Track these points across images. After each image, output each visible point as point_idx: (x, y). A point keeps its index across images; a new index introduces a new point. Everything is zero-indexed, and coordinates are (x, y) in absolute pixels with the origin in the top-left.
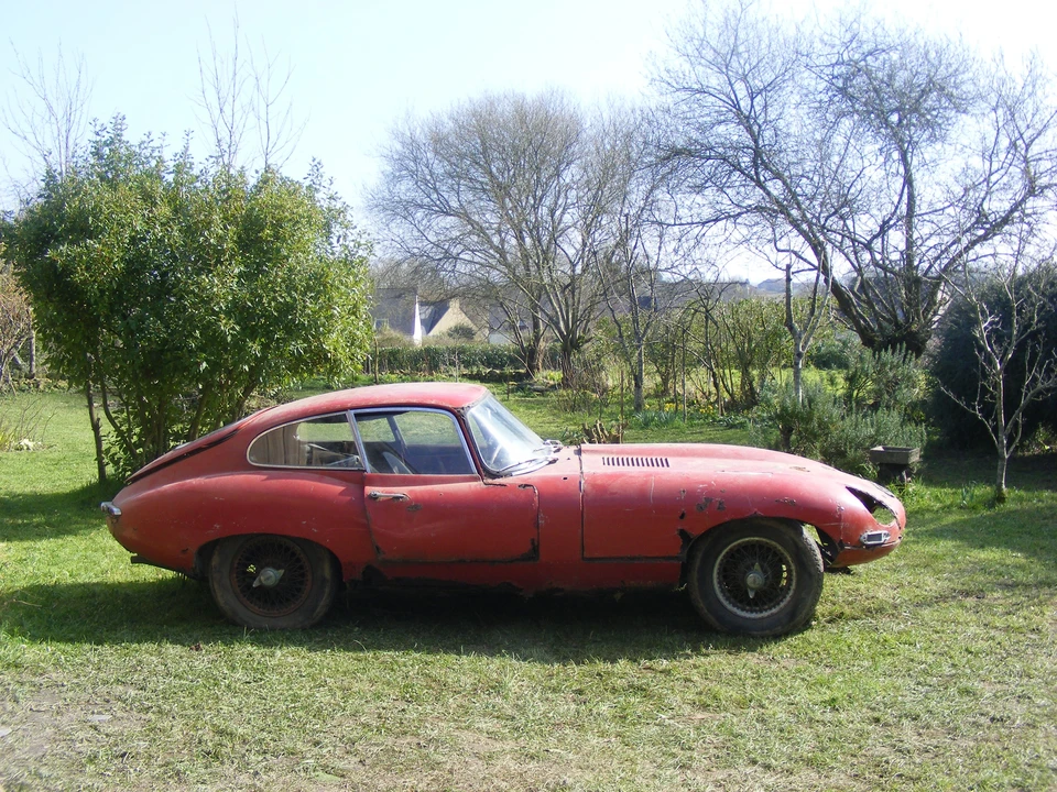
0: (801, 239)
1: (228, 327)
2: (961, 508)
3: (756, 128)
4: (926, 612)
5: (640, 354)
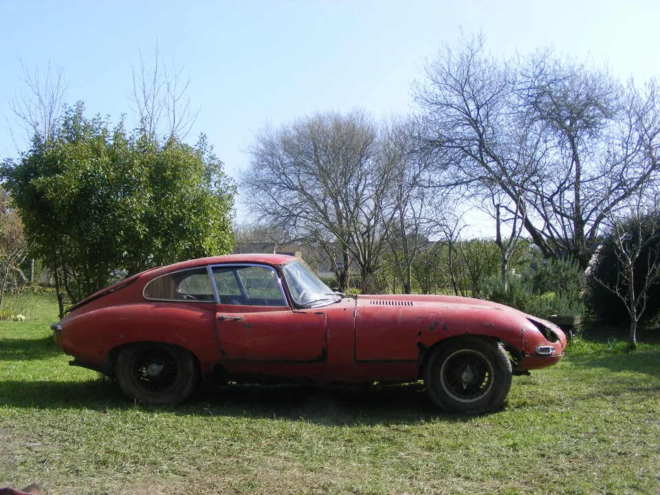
1: (142, 229)
2: (607, 352)
3: (481, 129)
4: (580, 403)
5: (409, 271)
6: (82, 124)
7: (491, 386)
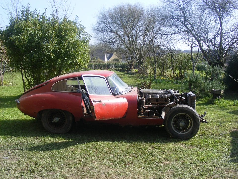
0: (195, 39)
1: (52, 56)
2: (234, 105)
3: (185, 12)
5: (156, 66)
6: (29, 13)
7: (192, 128)
